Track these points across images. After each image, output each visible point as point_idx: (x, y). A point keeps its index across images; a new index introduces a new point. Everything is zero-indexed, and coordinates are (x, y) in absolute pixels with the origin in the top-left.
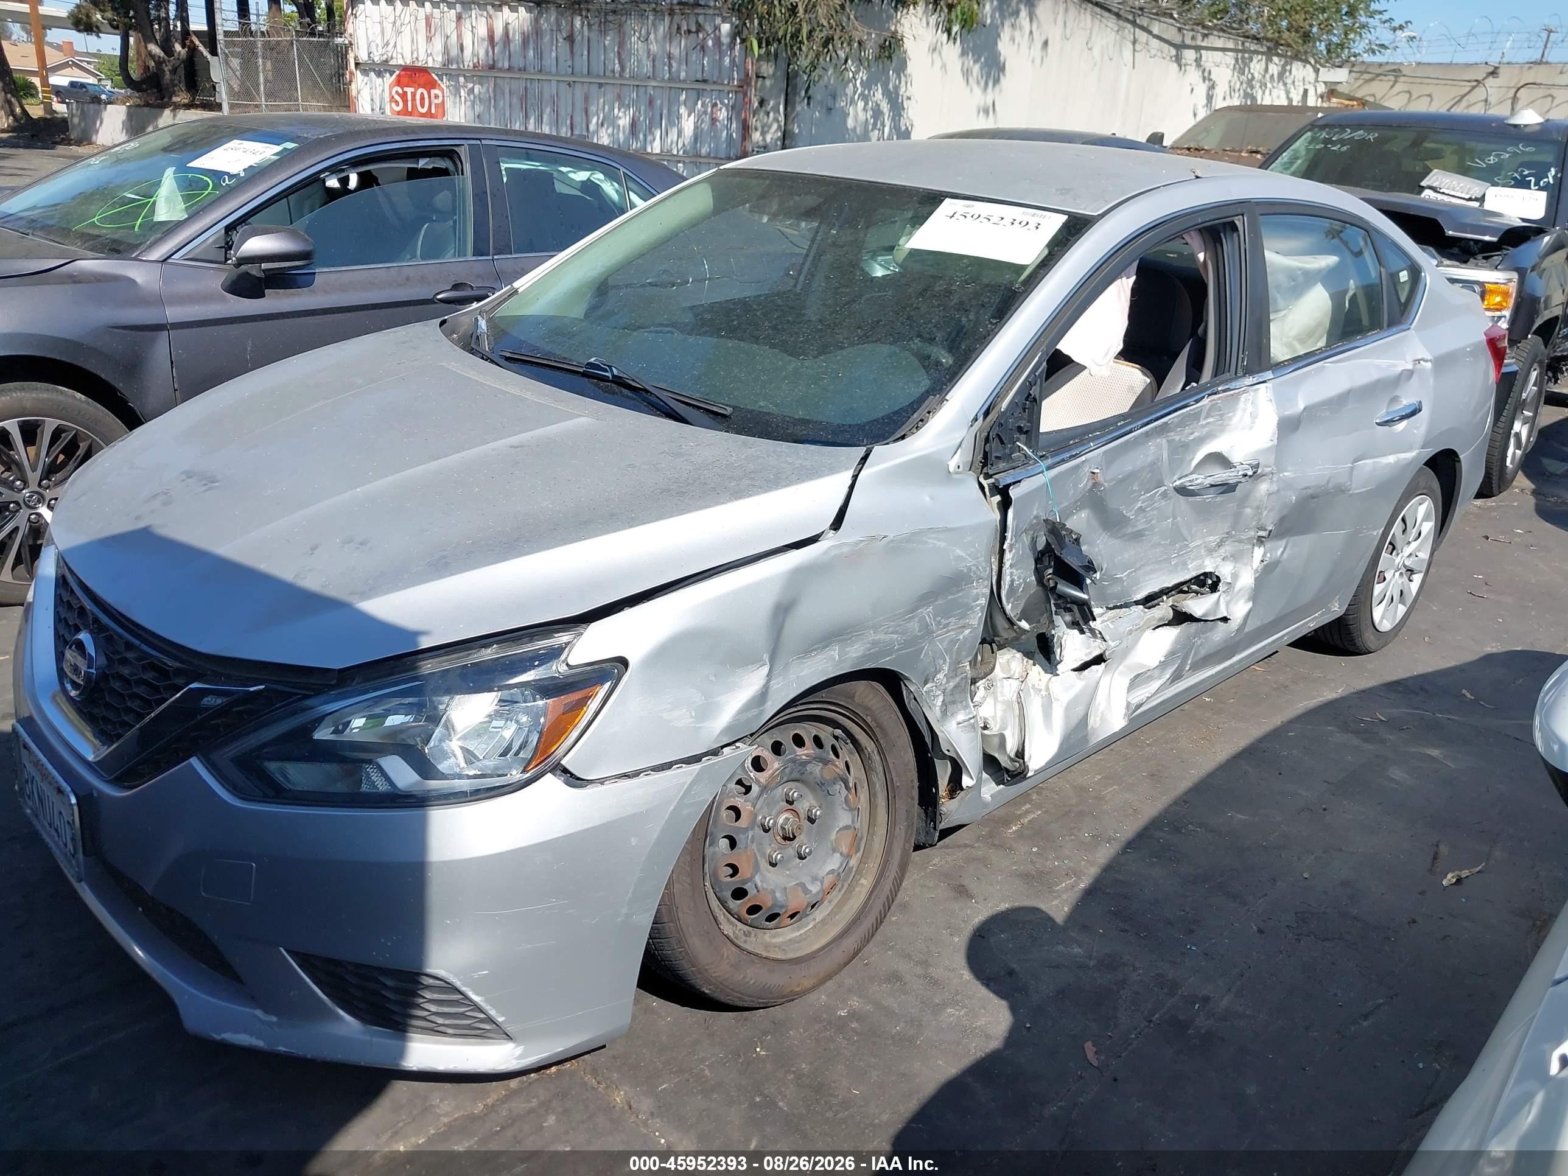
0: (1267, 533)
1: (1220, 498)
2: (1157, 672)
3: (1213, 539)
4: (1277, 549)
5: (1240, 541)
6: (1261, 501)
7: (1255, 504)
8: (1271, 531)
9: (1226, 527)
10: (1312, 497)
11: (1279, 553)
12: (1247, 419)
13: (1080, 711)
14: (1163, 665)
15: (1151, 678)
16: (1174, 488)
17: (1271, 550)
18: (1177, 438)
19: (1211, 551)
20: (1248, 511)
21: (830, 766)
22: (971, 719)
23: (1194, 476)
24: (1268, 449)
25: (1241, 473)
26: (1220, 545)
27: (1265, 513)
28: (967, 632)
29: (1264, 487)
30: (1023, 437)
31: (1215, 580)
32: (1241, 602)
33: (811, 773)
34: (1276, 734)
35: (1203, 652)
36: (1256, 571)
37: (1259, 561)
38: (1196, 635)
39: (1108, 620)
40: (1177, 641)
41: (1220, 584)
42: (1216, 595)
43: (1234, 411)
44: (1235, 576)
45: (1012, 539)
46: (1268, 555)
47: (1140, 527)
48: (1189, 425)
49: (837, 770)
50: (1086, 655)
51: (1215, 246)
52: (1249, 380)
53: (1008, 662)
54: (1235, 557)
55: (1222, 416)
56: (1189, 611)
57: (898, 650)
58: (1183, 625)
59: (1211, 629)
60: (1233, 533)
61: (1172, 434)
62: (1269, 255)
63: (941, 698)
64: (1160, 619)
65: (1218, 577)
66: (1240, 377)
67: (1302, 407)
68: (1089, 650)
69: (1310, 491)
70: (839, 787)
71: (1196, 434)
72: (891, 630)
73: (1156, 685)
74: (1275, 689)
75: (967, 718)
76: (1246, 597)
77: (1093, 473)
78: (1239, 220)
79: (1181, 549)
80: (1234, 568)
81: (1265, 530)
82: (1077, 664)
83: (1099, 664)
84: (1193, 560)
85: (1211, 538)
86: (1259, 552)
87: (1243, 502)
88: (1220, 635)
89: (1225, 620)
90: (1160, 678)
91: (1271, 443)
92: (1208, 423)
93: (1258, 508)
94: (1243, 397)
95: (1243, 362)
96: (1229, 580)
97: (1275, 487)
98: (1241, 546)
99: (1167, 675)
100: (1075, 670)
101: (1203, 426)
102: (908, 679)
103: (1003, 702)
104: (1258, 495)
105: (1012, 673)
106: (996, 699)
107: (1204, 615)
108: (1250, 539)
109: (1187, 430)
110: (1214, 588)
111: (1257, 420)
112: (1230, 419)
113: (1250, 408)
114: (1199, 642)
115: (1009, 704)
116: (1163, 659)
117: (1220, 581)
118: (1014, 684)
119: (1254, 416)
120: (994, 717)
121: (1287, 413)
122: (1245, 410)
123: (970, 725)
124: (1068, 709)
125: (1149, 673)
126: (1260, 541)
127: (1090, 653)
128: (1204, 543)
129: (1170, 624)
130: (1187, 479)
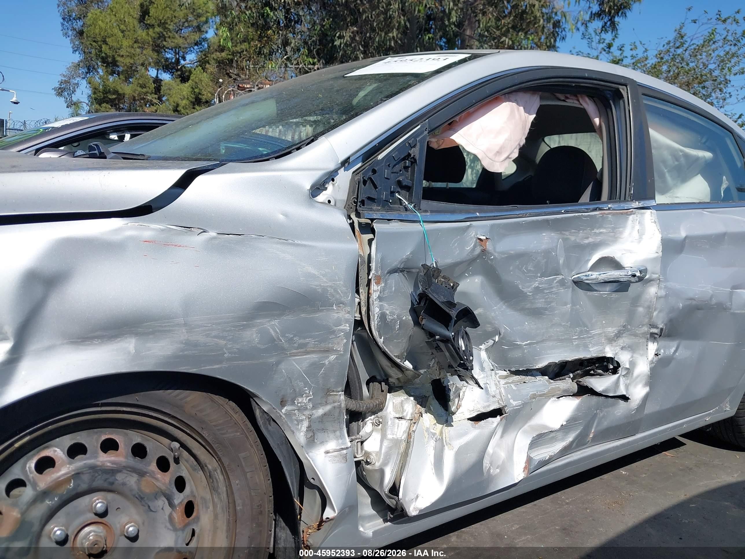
0: (659, 330)
1: (615, 295)
2: (560, 434)
3: (612, 330)
4: (670, 348)
5: (636, 335)
6: (651, 302)
7: (647, 304)
8: (662, 329)
9: (621, 321)
10: (698, 308)
11: (672, 350)
12: (635, 234)
13: (471, 458)
14: (565, 429)
15: (554, 440)
16: (573, 281)
17: (665, 348)
18: (573, 238)
19: (611, 340)
20: (641, 309)
21: (147, 478)
22: (343, 449)
23: (590, 273)
24: (654, 259)
25: (630, 273)
26: (618, 335)
27: (655, 314)
28: (332, 357)
29: (652, 290)
30: (403, 192)
31: (616, 365)
32: (640, 386)
33: (124, 484)
34: (681, 506)
35: (605, 424)
36: (652, 362)
37: (653, 354)
38: (599, 407)
39: (512, 383)
40: (578, 409)
41: (620, 369)
42: (616, 376)
43: (624, 227)
44: (633, 364)
45: (376, 270)
46: (662, 351)
47: (539, 305)
48: (584, 230)
49: (158, 484)
50: (484, 407)
51: (607, 111)
52: (636, 204)
53: (402, 403)
54: (631, 348)
55: (614, 229)
56: (590, 386)
57: (229, 359)
58: (584, 396)
59: (613, 405)
60: (629, 327)
61: (567, 233)
62: (653, 133)
63: (306, 424)
64: (565, 391)
65: (618, 363)
66: (628, 201)
67: (683, 234)
68: (487, 404)
69: (694, 303)
70: (162, 502)
71: (591, 240)
72: (214, 333)
73: (559, 446)
74: (681, 470)
75: (338, 448)
76: (644, 382)
77: (480, 239)
78: (623, 89)
79: (581, 332)
80: (632, 357)
81: (657, 327)
82: (474, 414)
83: (495, 416)
84: (594, 345)
85: (610, 329)
86: (652, 347)
87: (636, 301)
88: (621, 411)
89: (625, 398)
90: (563, 440)
91: (656, 255)
92: (601, 233)
93: (649, 307)
94: (631, 217)
95: (630, 191)
96: (628, 366)
97: (662, 293)
98: (636, 340)
99: (570, 438)
100: (471, 419)
101: (596, 234)
102: (256, 396)
103: (392, 440)
104: (647, 297)
105: (405, 414)
106: (384, 436)
107: (604, 391)
108: (644, 334)
109: (581, 234)
110: (615, 371)
111: (644, 237)
112: (621, 233)
113: (637, 227)
114: (601, 415)
115: (396, 442)
116: (564, 423)
117: (620, 366)
118: (404, 425)
119: (641, 233)
120: (378, 453)
121: (669, 235)
122: (633, 228)
123: (341, 455)
124: (458, 454)
125: (552, 435)
126: (653, 337)
127: (489, 406)
128: (604, 332)
129: (574, 395)
130: (584, 274)
